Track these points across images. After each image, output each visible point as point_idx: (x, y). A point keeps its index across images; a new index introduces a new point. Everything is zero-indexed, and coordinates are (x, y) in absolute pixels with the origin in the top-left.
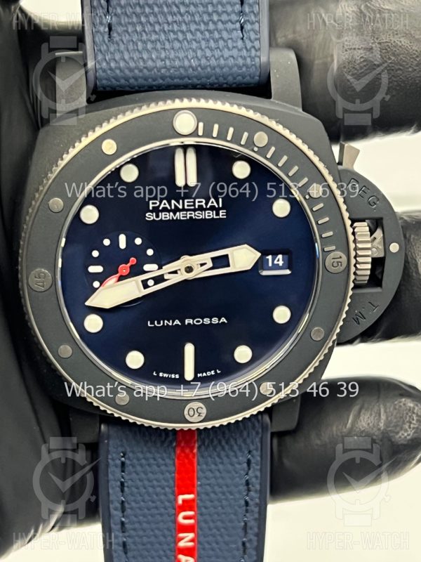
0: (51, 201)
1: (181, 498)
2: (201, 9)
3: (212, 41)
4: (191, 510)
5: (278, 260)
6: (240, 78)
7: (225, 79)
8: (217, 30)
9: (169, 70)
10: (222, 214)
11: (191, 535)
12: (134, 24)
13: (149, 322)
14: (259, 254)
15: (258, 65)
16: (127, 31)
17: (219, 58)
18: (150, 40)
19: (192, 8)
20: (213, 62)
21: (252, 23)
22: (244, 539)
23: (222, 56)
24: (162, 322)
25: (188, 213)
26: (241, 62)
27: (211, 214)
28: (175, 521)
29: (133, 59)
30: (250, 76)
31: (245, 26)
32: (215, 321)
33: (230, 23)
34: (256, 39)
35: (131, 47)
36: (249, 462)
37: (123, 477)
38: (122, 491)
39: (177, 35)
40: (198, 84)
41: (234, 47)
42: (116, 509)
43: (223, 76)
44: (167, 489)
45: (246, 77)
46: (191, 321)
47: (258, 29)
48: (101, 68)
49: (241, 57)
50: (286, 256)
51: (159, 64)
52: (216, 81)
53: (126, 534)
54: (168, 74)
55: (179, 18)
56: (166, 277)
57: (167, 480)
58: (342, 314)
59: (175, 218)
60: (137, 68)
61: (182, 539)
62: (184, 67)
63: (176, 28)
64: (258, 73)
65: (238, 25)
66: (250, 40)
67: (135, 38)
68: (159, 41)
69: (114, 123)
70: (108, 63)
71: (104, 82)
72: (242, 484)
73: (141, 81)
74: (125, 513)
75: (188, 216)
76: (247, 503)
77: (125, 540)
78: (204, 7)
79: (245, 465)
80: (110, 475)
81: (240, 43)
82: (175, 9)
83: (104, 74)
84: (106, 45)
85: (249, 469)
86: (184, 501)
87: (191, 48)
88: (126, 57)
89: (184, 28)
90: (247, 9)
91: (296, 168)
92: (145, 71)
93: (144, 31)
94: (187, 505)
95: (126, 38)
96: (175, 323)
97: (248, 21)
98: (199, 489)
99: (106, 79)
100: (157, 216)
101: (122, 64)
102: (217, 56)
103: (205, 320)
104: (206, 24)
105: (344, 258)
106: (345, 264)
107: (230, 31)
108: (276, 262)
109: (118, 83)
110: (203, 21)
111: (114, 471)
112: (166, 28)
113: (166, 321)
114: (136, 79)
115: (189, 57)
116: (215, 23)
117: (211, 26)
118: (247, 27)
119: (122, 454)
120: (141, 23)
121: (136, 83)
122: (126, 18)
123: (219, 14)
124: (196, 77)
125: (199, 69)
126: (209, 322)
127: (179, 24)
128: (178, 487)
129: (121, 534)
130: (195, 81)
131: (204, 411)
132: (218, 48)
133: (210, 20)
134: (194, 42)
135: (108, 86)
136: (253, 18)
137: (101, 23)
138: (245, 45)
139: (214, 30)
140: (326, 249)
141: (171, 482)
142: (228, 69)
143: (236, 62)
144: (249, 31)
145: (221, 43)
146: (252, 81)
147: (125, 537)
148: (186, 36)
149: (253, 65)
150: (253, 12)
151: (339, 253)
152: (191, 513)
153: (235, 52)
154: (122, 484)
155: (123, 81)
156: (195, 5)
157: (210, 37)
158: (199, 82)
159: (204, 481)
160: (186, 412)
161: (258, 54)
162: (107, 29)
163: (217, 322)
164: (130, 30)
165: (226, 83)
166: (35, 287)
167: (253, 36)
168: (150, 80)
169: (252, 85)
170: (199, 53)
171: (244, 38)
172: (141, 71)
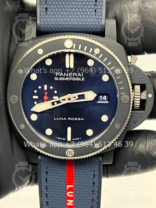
0: (19, 71)
1: (68, 186)
2: (80, 3)
3: (84, 15)
4: (72, 191)
5: (104, 98)
6: (94, 30)
7: (88, 30)
8: (86, 11)
9: (67, 25)
10: (83, 79)
11: (72, 201)
12: (55, 8)
13: (55, 118)
14: (96, 95)
15: (100, 25)
16: (52, 11)
17: (86, 22)
18: (61, 14)
19: (77, 3)
20: (84, 23)
21: (99, 9)
22: (92, 204)
23: (87, 21)
24: (59, 118)
25: (70, 78)
26: (94, 23)
27: (79, 79)
28: (66, 195)
29: (54, 21)
30: (97, 29)
31: (97, 10)
32: (79, 119)
33: (91, 9)
34: (101, 15)
35: (53, 17)
36: (94, 175)
37: (47, 177)
38: (47, 182)
39: (71, 12)
40: (78, 31)
41: (92, 18)
42: (44, 188)
43: (87, 29)
44: (63, 183)
45: (96, 29)
46: (70, 119)
47: (101, 12)
48: (42, 24)
49: (94, 21)
50: (107, 96)
51: (63, 23)
52: (85, 30)
53: (48, 198)
54: (67, 27)
55: (72, 6)
56: (61, 101)
57: (63, 179)
58: (127, 120)
59: (65, 80)
60: (55, 24)
61: (68, 202)
62: (73, 25)
63: (70, 10)
64: (101, 28)
65: (94, 10)
66: (98, 15)
67: (55, 13)
68: (64, 14)
69: (42, 43)
70: (45, 22)
71: (43, 29)
72: (91, 183)
73: (57, 29)
74: (47, 190)
75: (70, 79)
76: (93, 191)
77: (47, 200)
78: (81, 2)
79: (93, 176)
80: (42, 175)
81: (94, 17)
82: (70, 3)
83: (43, 26)
84: (45, 15)
85: (94, 177)
86: (69, 188)
87: (76, 18)
88: (52, 20)
89: (74, 10)
90: (98, 4)
91: (110, 63)
92: (58, 25)
93: (59, 11)
94: (70, 189)
95: (52, 13)
96: (64, 119)
97: (98, 8)
98: (75, 183)
99: (44, 28)
100: (59, 79)
101: (50, 23)
102: (85, 21)
103: (75, 119)
104: (82, 9)
105: (128, 98)
106: (128, 100)
107: (91, 12)
108: (103, 98)
109: (48, 30)
110: (81, 8)
111: (43, 174)
112: (67, 10)
113: (61, 118)
114: (55, 28)
115: (75, 21)
116: (85, 9)
117: (84, 10)
118: (98, 10)
119: (46, 168)
120: (58, 8)
121: (55, 30)
122: (52, 6)
123: (87, 5)
124: (77, 28)
125: (78, 26)
126: (77, 120)
127: (72, 8)
128: (67, 182)
129: (46, 198)
130: (77, 30)
131: (73, 153)
132: (86, 18)
133: (83, 8)
134: (77, 15)
135: (44, 31)
136: (100, 7)
137: (43, 7)
138: (96, 17)
139: (85, 11)
140: (121, 94)
141: (65, 180)
142: (89, 26)
143: (92, 23)
144: (98, 12)
145: (87, 16)
146: (99, 31)
147: (48, 199)
148: (74, 13)
149: (98, 25)
150: (100, 5)
151: (126, 96)
152: (72, 193)
153: (92, 20)
154: (46, 179)
155: (50, 29)
156: (78, 2)
157: (83, 14)
158: (78, 30)
159: (77, 180)
160: (66, 153)
161: (101, 21)
162: (45, 10)
163: (80, 120)
164: (53, 10)
165: (89, 31)
166: (12, 102)
167: (99, 14)
168: (60, 29)
169: (99, 32)
170: (79, 20)
171: (96, 15)
172: (57, 25)
